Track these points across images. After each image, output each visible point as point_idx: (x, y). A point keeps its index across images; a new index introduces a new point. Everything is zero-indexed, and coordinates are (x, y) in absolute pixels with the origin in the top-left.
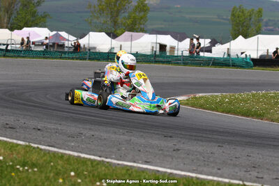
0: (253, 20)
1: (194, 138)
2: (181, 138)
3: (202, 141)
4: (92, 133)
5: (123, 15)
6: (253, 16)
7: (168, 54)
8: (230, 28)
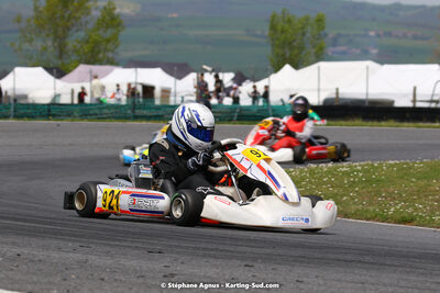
0: (308, 35)
1: (201, 252)
2: (178, 253)
3: (215, 257)
4: (18, 251)
5: (76, 35)
6: (309, 29)
7: (157, 102)
8: (267, 51)
